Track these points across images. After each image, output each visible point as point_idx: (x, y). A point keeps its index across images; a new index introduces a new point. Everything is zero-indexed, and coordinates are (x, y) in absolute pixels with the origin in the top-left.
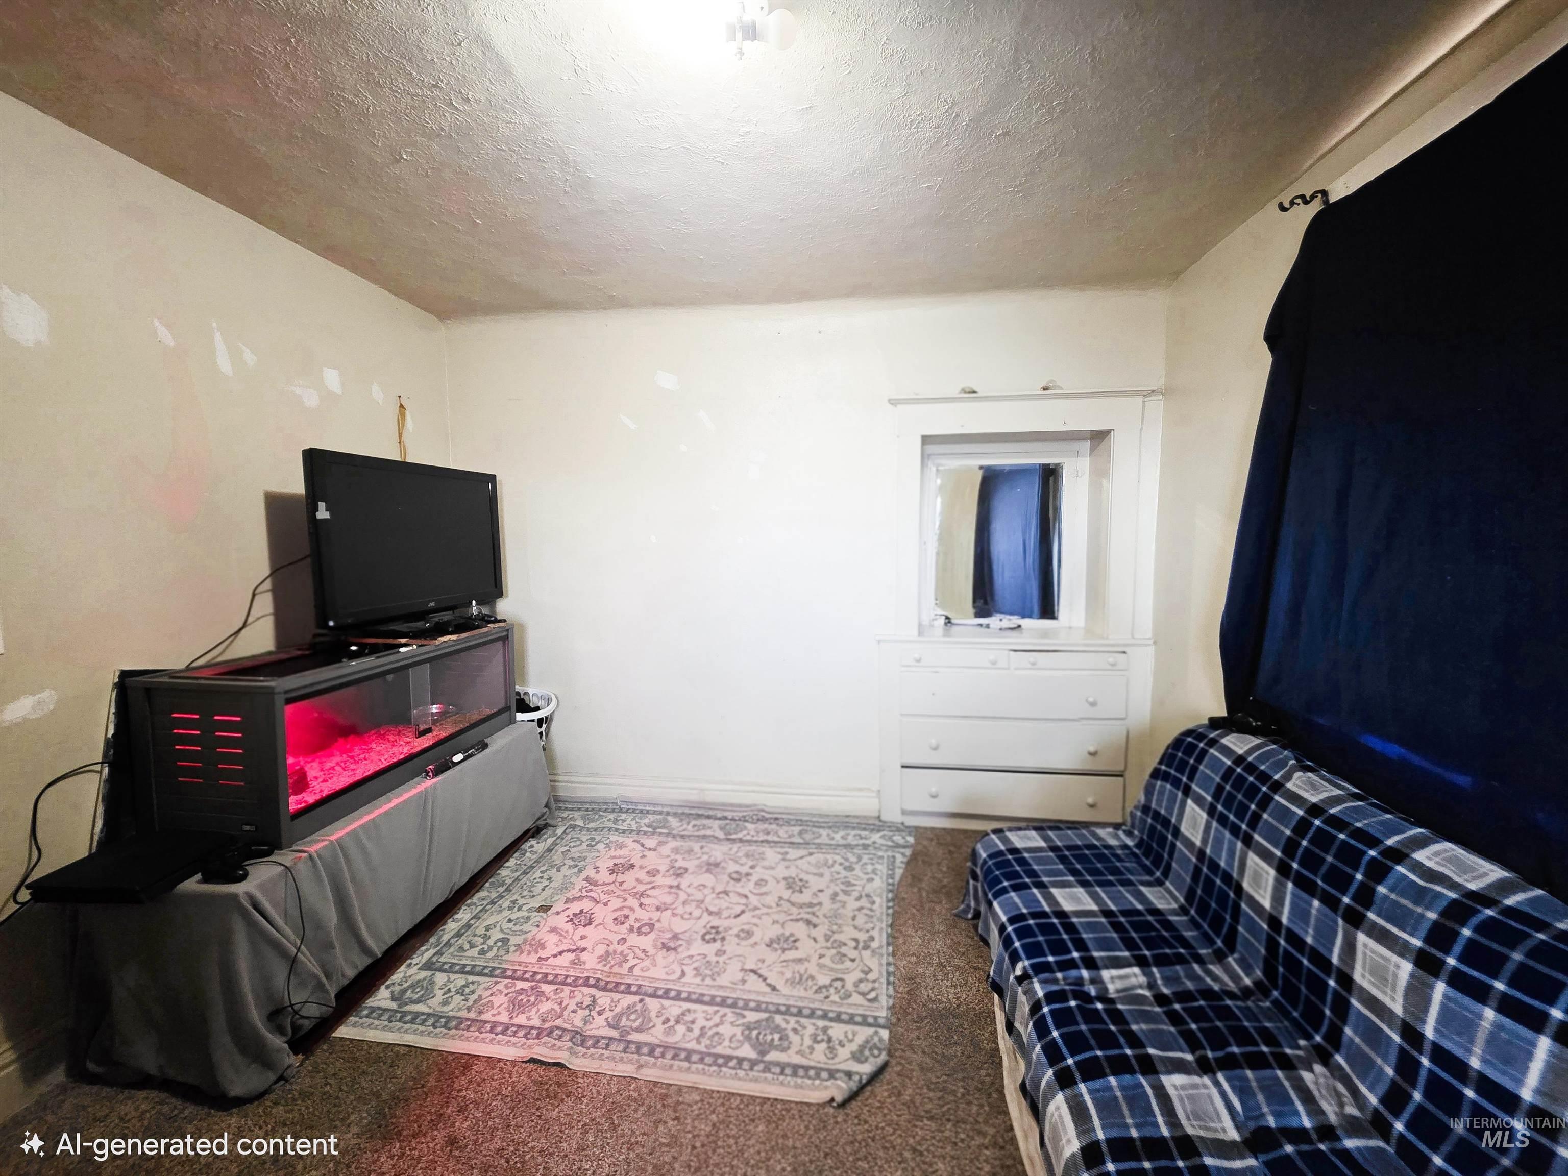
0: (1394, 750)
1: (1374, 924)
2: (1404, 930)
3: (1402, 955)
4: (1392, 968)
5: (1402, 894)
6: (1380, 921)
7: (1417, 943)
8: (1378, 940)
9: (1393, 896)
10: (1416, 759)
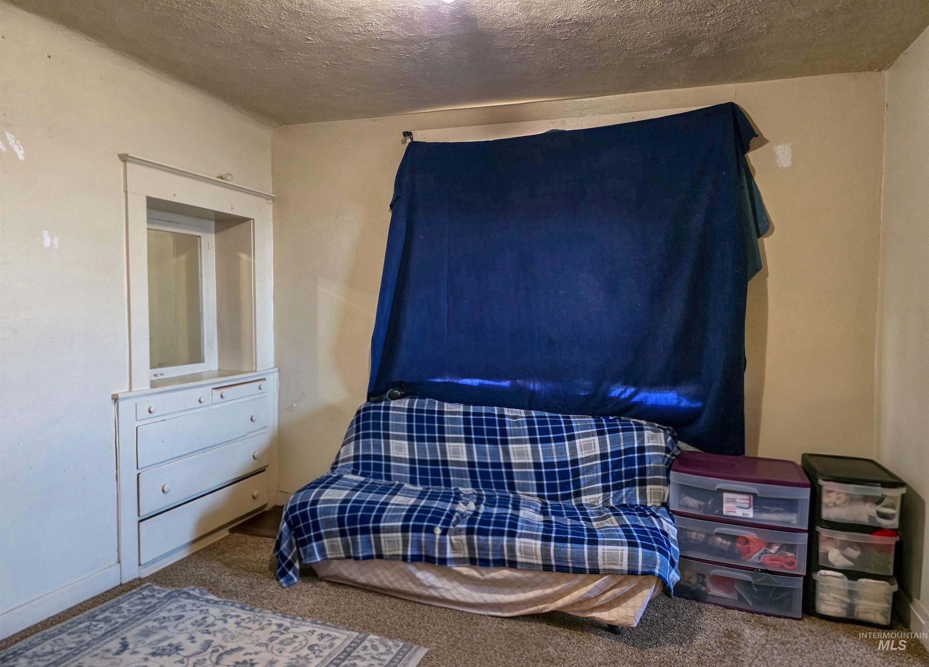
0: (476, 382)
1: (512, 440)
2: (522, 436)
3: (525, 443)
4: (525, 449)
5: (513, 426)
6: (513, 438)
7: (527, 437)
8: (516, 443)
9: (512, 428)
10: (487, 382)
